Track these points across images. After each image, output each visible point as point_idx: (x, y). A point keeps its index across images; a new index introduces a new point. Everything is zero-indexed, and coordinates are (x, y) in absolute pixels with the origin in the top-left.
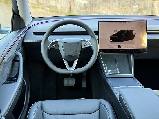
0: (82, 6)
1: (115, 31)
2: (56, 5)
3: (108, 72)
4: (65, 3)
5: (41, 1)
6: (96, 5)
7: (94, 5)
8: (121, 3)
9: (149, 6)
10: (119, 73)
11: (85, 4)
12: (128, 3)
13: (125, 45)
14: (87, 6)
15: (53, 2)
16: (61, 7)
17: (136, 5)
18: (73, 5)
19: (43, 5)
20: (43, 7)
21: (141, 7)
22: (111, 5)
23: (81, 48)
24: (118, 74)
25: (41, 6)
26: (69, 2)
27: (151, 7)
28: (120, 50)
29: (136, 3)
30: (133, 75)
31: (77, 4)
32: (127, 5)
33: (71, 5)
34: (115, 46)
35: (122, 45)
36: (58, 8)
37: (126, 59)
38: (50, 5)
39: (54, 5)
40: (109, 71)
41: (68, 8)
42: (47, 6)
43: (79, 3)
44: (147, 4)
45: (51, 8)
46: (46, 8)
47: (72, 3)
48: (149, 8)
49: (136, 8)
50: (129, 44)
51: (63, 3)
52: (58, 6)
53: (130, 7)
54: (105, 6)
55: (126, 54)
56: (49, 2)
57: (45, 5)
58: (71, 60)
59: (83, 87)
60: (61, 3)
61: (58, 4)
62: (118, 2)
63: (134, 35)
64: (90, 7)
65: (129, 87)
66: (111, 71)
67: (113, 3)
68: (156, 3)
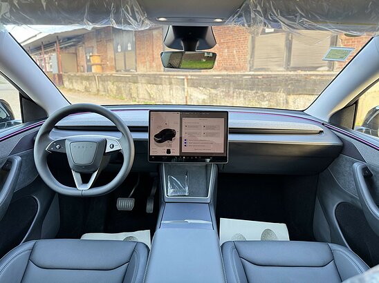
0: (201, 101)
3: (169, 192)
4: (181, 98)
6: (216, 100)
8: (247, 99)
9: (282, 102)
10: (187, 194)
12: (256, 98)
14: (206, 100)
17: (265, 101)
21: (272, 104)
22: (235, 101)
23: (105, 153)
24: (185, 196)
26: (185, 97)
27: (285, 103)
29: (265, 99)
30: (208, 199)
31: (194, 100)
32: (254, 101)
33: (187, 100)
37: (204, 171)
44: (280, 100)
47: (188, 98)
48: (282, 104)
49: (266, 104)
53: (259, 102)
56: (163, 97)
58: (86, 171)
59: (148, 212)
60: (176, 98)
61: (173, 99)
62: (244, 97)
65: (189, 221)
66: (174, 191)
67: (237, 97)
68: (291, 98)
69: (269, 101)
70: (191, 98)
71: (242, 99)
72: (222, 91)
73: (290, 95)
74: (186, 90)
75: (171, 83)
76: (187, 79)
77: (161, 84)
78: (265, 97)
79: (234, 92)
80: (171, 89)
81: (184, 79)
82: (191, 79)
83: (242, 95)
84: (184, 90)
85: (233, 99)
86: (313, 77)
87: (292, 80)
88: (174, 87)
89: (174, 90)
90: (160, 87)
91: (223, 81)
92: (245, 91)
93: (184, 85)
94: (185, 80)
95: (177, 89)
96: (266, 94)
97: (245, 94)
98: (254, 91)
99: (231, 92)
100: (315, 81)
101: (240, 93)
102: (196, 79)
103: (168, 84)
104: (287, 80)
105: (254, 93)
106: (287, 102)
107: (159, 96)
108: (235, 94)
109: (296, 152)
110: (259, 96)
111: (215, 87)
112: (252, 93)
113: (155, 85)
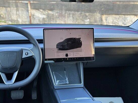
0: (41, 19)
1: (61, 39)
2: (17, 19)
3: (56, 83)
4: (26, 17)
5: (3, 16)
6: (53, 19)
7: (52, 19)
8: (75, 18)
9: (98, 20)
10: (68, 83)
11: (44, 18)
12: (81, 17)
13: (73, 54)
14: (46, 20)
15: (15, 17)
16: (22, 21)
17: (87, 19)
18: (33, 19)
19: (5, 19)
20: (5, 21)
21: (92, 21)
22: (66, 19)
23: (22, 58)
25: (3, 20)
26: (29, 17)
27: (100, 20)
28: (68, 59)
29: (87, 18)
30: (82, 84)
31: (36, 19)
32: (80, 19)
33: (31, 19)
34: (62, 55)
35: (69, 53)
36: (19, 21)
38: (11, 19)
39: (16, 19)
40: (58, 81)
41: (29, 22)
42: (9, 20)
43: (38, 17)
44: (97, 18)
45: (13, 21)
46: (8, 22)
47: (32, 17)
48: (98, 21)
49: (88, 22)
50: (76, 53)
51: (23, 17)
52: (19, 20)
53: (83, 20)
54: (61, 20)
55: (75, 63)
56: (11, 16)
57: (7, 20)
59: (33, 99)
60: (22, 18)
61: (19, 18)
62: (72, 16)
63: (81, 43)
64: (48, 20)
66: (59, 82)
67: (68, 17)
68: (104, 17)
69: (90, 19)
70: (33, 17)
71: (71, 18)
72: (57, 13)
73: (103, 15)
74: (29, 12)
75: (17, 6)
76: (30, 3)
77: (9, 7)
78: (87, 16)
79: (65, 13)
80: (17, 10)
81: (27, 3)
82: (33, 3)
83: (71, 15)
84: (28, 12)
85: (65, 18)
86: (118, 3)
87: (104, 5)
88: (20, 9)
89: (20, 12)
90: (9, 9)
91: (57, 5)
92: (73, 12)
93: (28, 8)
94: (29, 4)
95: (22, 10)
96: (87, 14)
97: (73, 14)
98: (79, 13)
99: (64, 13)
100: (119, 5)
101: (70, 14)
102: (37, 4)
103: (14, 6)
104: (101, 5)
105: (80, 14)
106: (101, 20)
107: (8, 15)
108: (66, 15)
109: (131, 52)
110: (83, 16)
111: (51, 10)
112: (78, 14)
113: (4, 8)
